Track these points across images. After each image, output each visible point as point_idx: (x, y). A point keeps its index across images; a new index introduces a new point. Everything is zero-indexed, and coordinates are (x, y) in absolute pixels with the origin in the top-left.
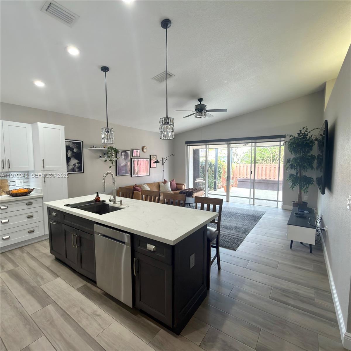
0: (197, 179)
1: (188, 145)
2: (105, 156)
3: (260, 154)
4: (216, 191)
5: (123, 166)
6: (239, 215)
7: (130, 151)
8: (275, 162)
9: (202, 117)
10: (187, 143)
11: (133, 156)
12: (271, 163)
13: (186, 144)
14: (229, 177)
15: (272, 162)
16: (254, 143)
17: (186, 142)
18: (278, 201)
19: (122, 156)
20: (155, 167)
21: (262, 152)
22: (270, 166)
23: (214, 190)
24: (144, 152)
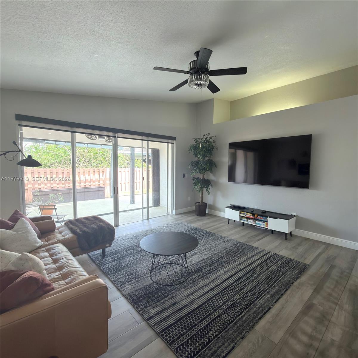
1: (22, 123)
9: (201, 85)
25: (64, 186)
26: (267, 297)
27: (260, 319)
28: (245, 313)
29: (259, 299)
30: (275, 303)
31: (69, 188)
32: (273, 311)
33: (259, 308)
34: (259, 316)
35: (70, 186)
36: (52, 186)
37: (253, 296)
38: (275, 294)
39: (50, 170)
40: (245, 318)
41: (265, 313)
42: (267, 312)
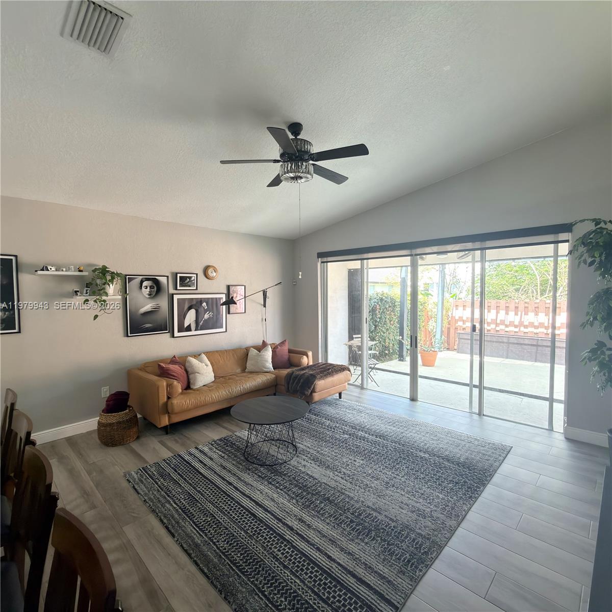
0: (354, 336)
1: (325, 260)
2: (85, 292)
3: (511, 278)
4: (402, 361)
5: (146, 314)
6: (427, 456)
7: (168, 277)
8: (547, 295)
9: (301, 178)
10: (321, 255)
11: (176, 289)
12: (539, 297)
13: (318, 258)
14: (416, 337)
15: (542, 294)
16: (479, 252)
17: (318, 254)
18: (551, 400)
19: (143, 288)
20: (244, 312)
21: (516, 274)
22: (536, 306)
23: (400, 360)
24: (208, 278)
25: (517, 330)
26: (195, 536)
27: (161, 521)
28: (175, 508)
29: (194, 526)
30: (182, 546)
31: (526, 335)
32: (168, 540)
33: (178, 523)
34: (165, 521)
35: (527, 331)
36: (498, 329)
37: (204, 521)
38: (200, 551)
39: (497, 303)
40: (168, 505)
41: (167, 528)
42: (169, 531)
